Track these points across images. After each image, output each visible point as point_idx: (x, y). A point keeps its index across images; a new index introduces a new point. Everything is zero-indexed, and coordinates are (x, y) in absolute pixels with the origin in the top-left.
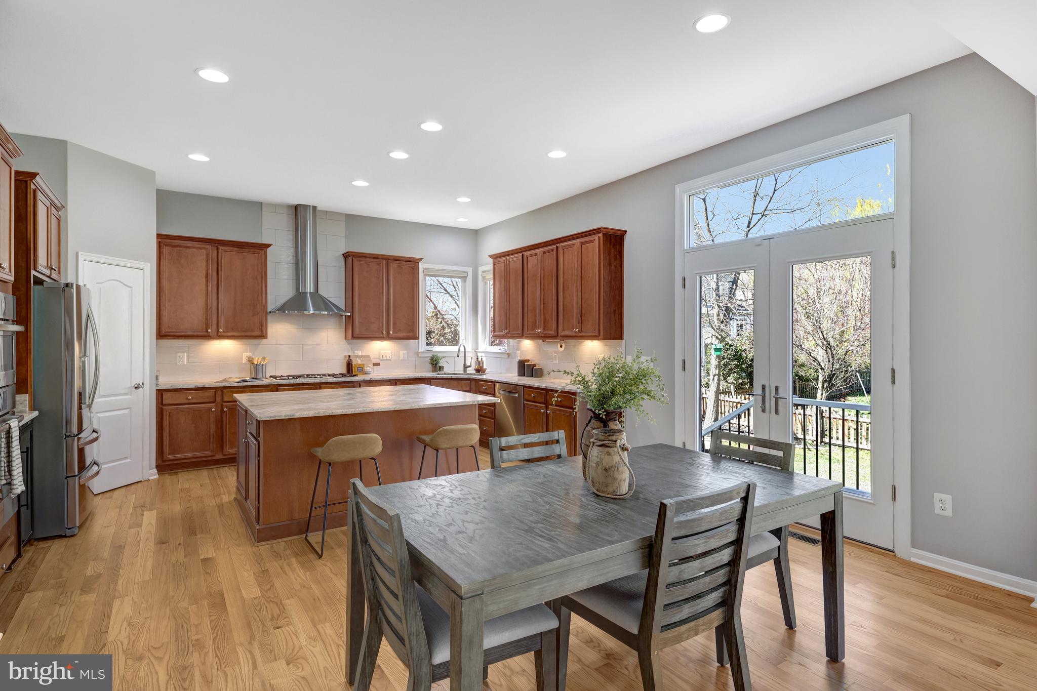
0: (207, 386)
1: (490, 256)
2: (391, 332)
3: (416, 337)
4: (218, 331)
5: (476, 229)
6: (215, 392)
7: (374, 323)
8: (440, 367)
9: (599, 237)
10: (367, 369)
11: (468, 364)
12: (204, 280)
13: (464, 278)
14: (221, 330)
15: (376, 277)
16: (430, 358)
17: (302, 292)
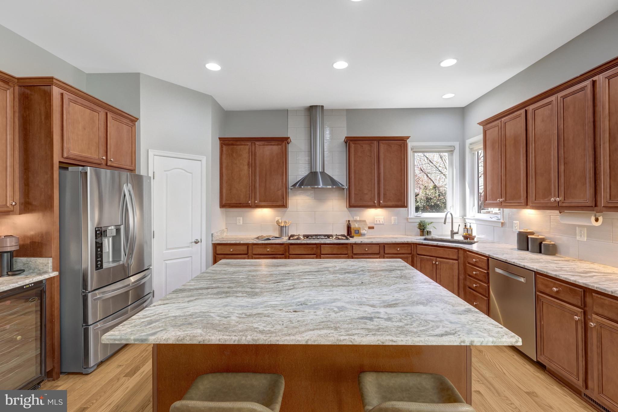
0: (242, 243)
1: (480, 124)
2: (381, 202)
3: (404, 205)
4: (255, 203)
5: (463, 105)
6: (249, 247)
7: (367, 194)
8: (428, 231)
10: (363, 232)
11: (455, 230)
12: (247, 167)
13: (451, 152)
14: (257, 202)
15: (369, 156)
16: (418, 223)
17: (314, 172)
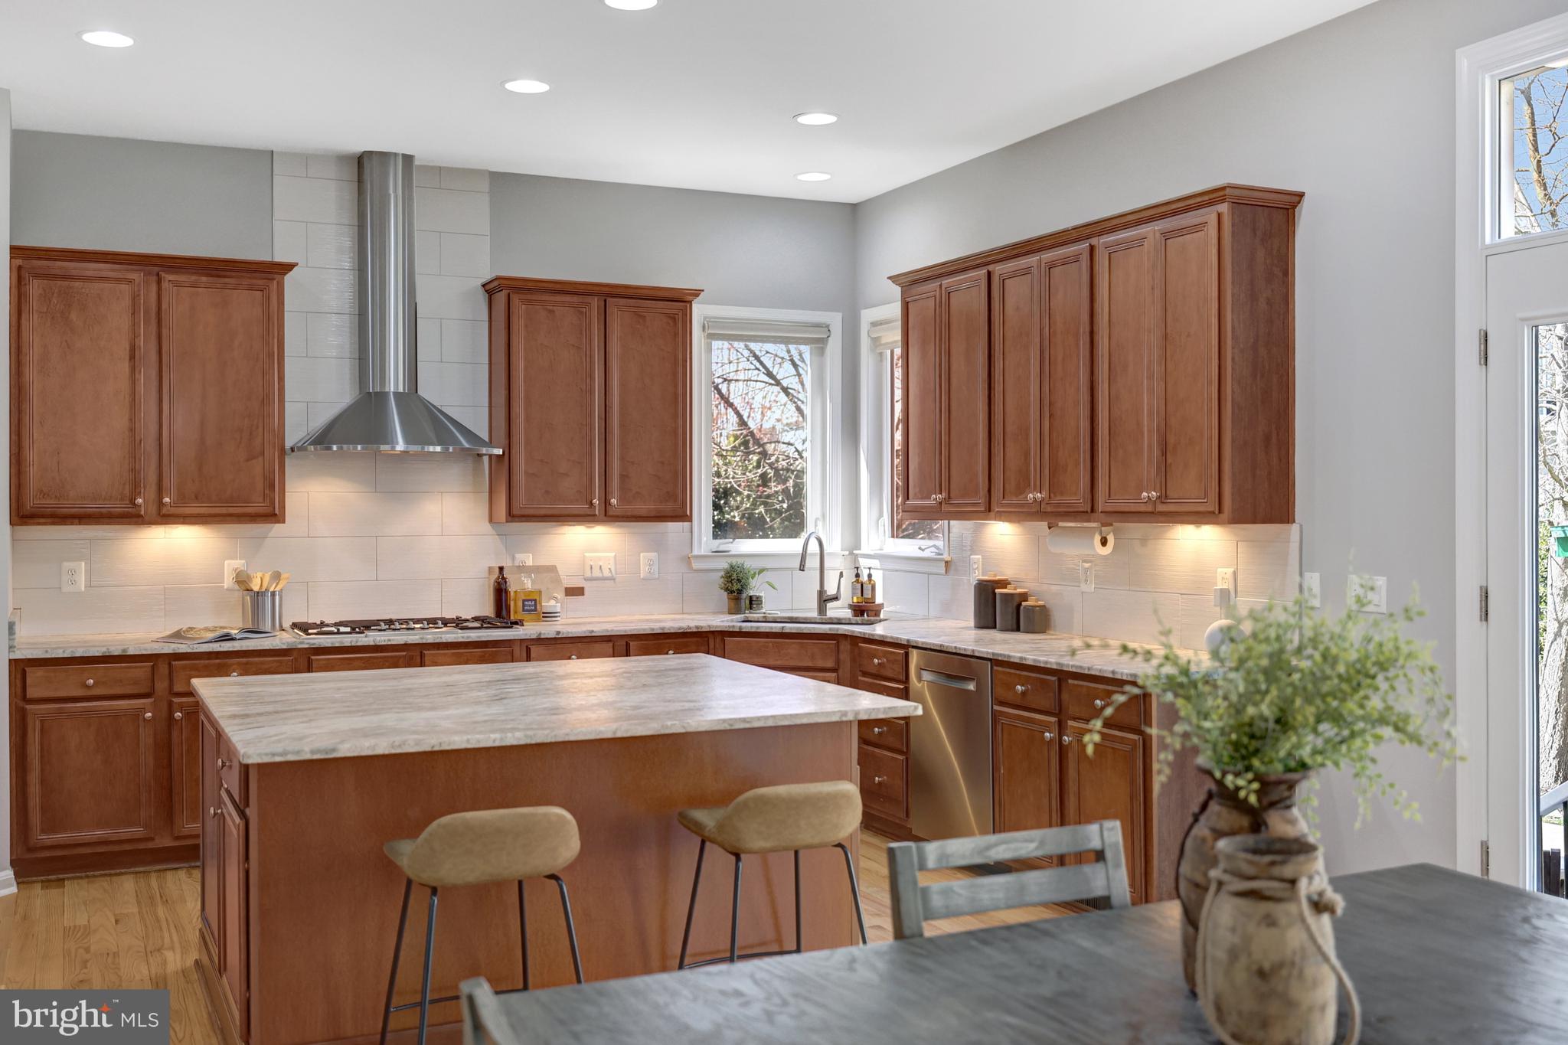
0: (131, 652)
1: (893, 279)
2: (614, 501)
3: (682, 514)
4: (161, 504)
5: (855, 202)
6: (153, 666)
7: (566, 475)
8: (751, 597)
9: (1219, 215)
10: (549, 605)
11: (831, 589)
12: (125, 367)
13: (820, 344)
14: (167, 500)
15: (573, 346)
16: (723, 573)
17: (376, 393)
